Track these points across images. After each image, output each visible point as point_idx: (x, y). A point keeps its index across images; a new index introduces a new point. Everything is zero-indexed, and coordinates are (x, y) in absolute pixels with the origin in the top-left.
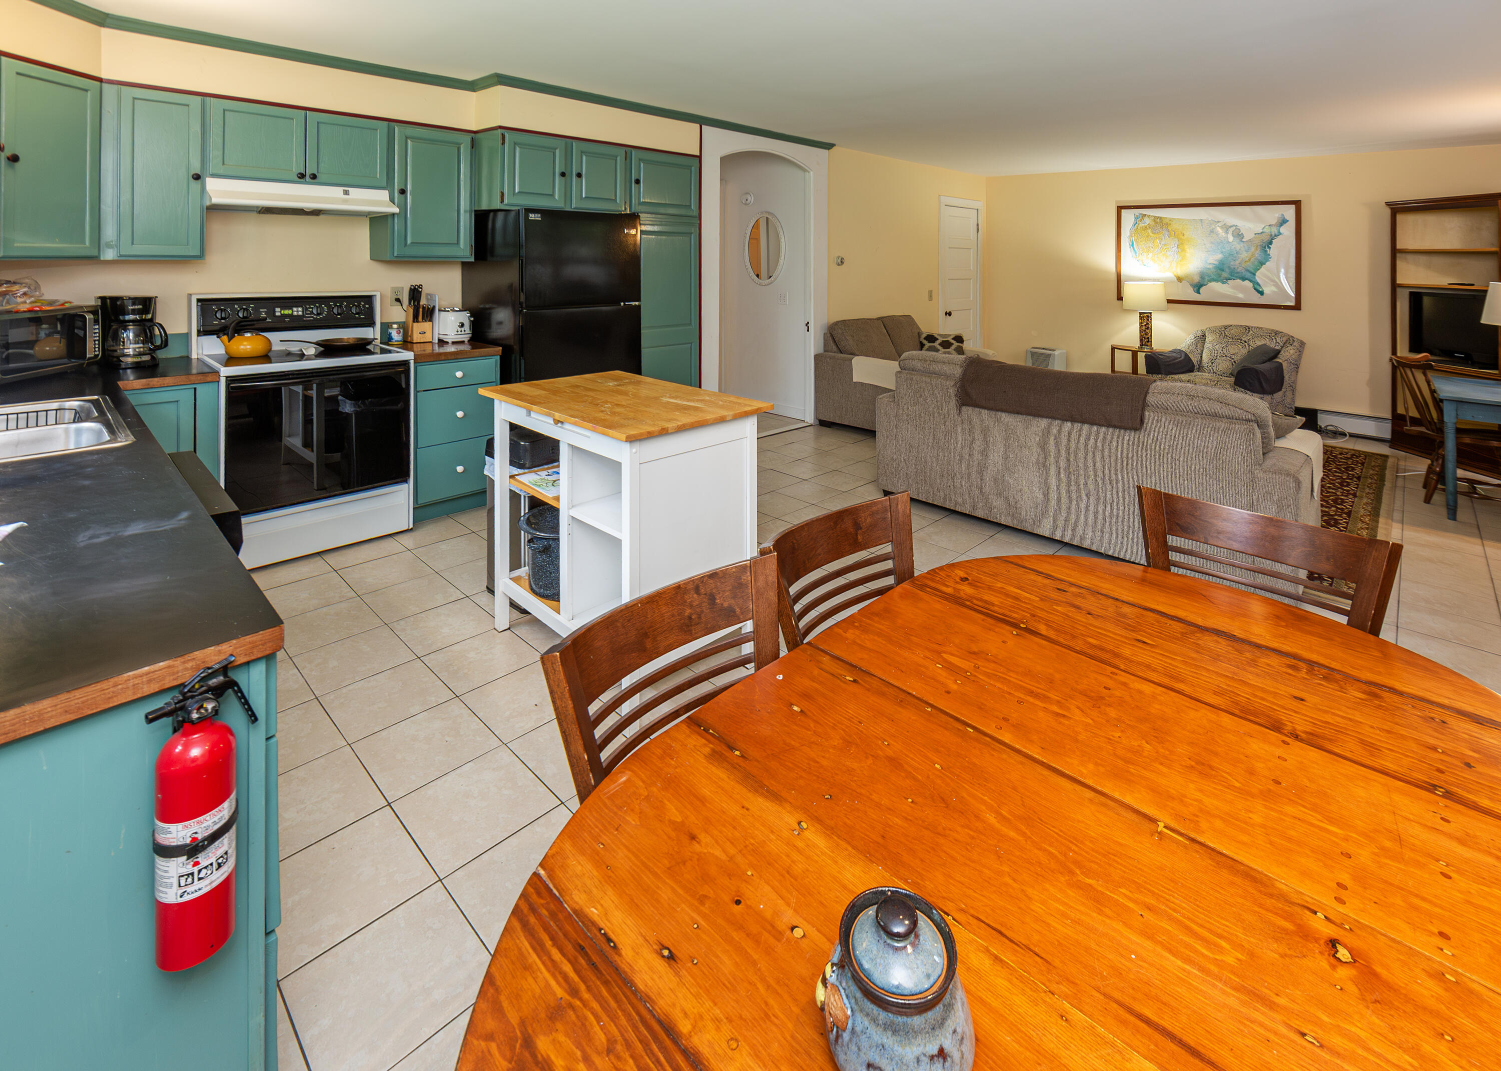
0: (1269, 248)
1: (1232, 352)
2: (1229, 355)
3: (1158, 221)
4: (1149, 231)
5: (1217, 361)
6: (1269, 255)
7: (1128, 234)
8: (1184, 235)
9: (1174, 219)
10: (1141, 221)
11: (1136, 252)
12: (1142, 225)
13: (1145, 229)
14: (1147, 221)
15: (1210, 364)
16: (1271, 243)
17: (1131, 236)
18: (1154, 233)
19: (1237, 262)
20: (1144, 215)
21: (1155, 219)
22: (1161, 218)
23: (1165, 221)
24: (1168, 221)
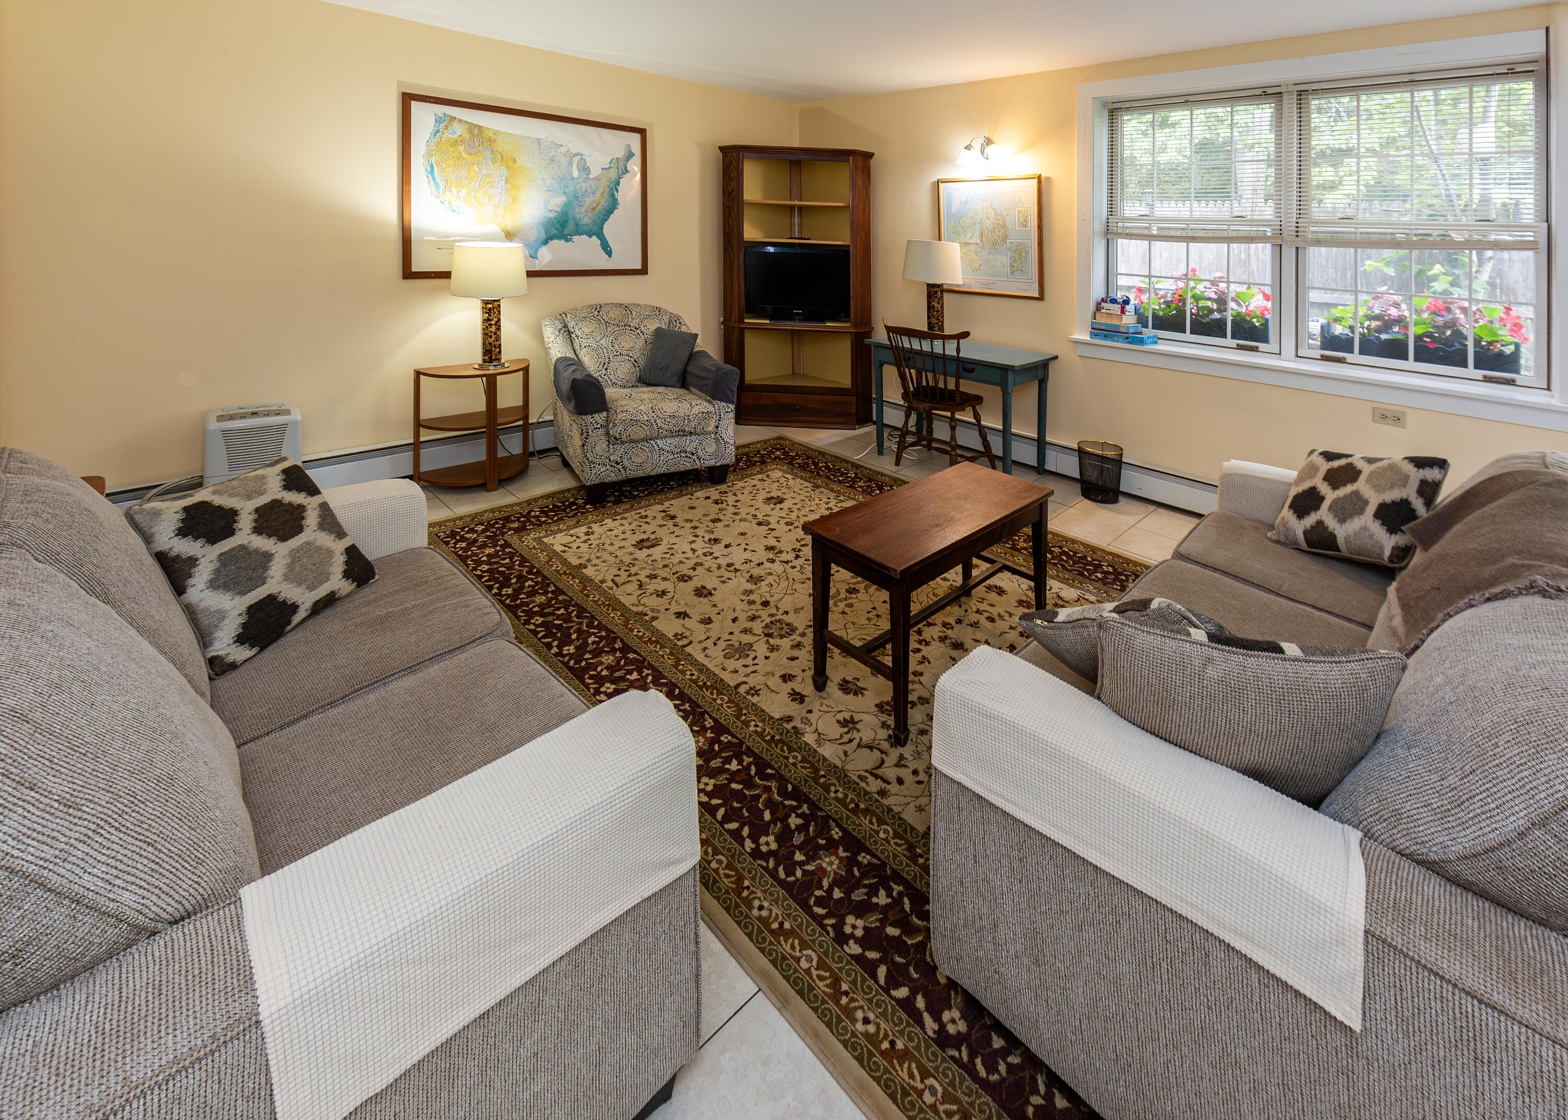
0: (617, 190)
1: (627, 346)
2: (624, 352)
3: (473, 129)
4: (461, 148)
5: (612, 364)
6: (617, 200)
7: (423, 150)
8: (515, 161)
9: (501, 133)
10: (446, 127)
11: (437, 187)
12: (447, 135)
13: (455, 143)
14: (458, 130)
15: (604, 372)
16: (618, 183)
17: (429, 154)
18: (470, 154)
19: (583, 209)
20: (453, 119)
21: (471, 127)
22: (480, 127)
23: (486, 134)
24: (491, 134)
